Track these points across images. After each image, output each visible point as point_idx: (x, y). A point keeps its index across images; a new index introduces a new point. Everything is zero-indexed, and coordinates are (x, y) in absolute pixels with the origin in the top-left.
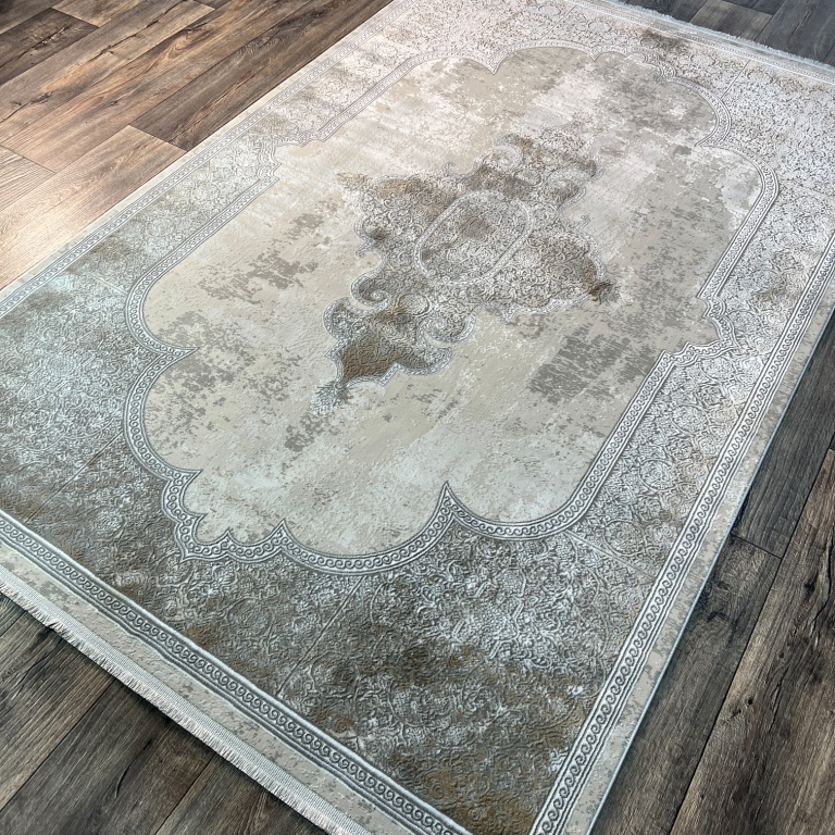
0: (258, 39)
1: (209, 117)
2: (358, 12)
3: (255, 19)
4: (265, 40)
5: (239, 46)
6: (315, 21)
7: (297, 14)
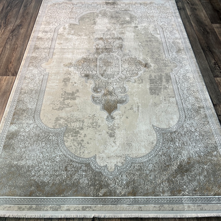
0: (9, 38)
1: (14, 65)
2: (30, 21)
3: (3, 33)
4: (11, 38)
5: (5, 42)
6: (21, 28)
7: (14, 28)
